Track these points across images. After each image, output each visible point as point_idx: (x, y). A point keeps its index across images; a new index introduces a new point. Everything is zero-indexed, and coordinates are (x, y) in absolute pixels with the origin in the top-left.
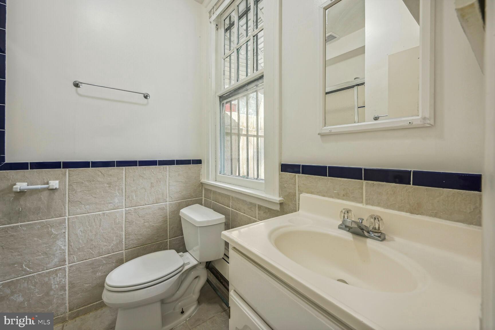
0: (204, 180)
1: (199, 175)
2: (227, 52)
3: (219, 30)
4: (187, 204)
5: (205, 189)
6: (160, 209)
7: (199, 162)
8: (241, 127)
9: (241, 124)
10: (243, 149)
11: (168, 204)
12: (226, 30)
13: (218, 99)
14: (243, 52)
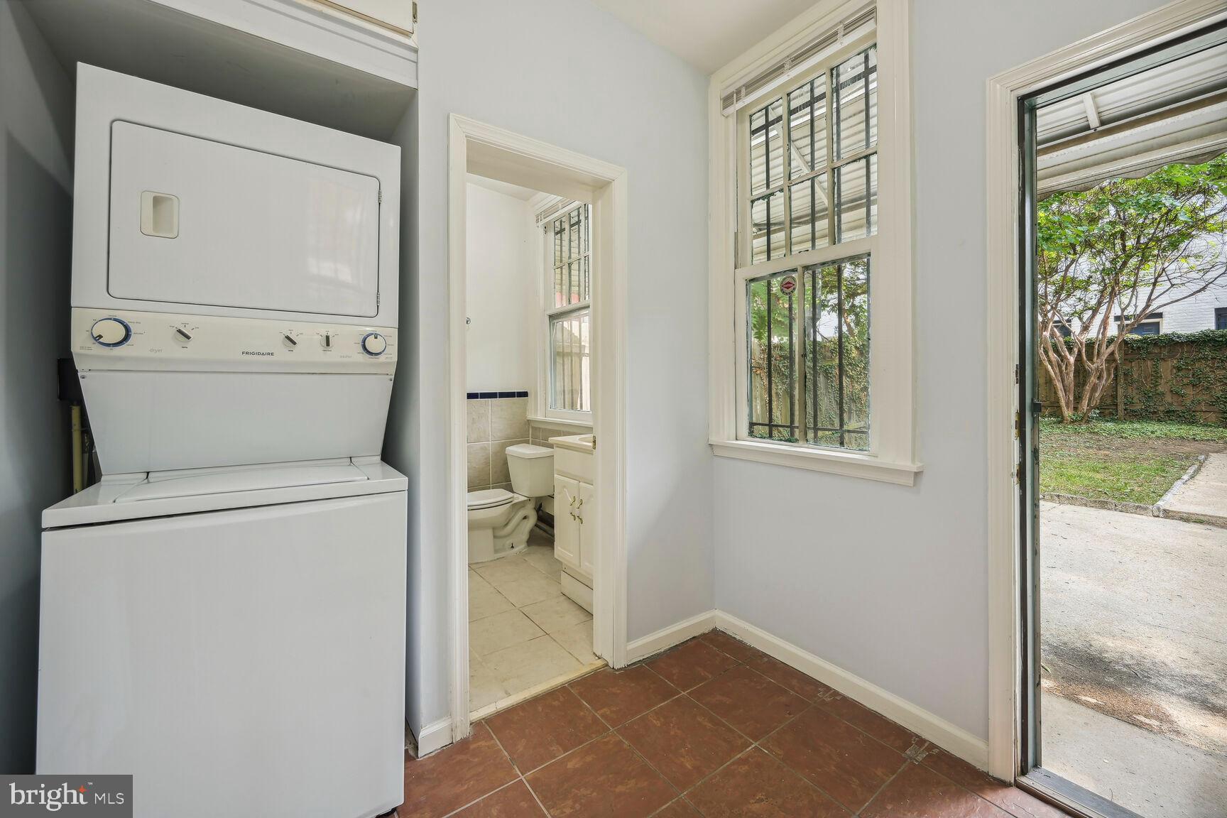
0: (531, 416)
1: (525, 410)
2: (558, 264)
3: (548, 233)
4: (512, 444)
5: (532, 428)
6: (482, 448)
7: (524, 394)
8: (583, 344)
9: (583, 339)
10: (586, 378)
11: (490, 445)
12: (557, 233)
13: (547, 319)
14: (575, 266)
